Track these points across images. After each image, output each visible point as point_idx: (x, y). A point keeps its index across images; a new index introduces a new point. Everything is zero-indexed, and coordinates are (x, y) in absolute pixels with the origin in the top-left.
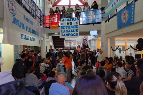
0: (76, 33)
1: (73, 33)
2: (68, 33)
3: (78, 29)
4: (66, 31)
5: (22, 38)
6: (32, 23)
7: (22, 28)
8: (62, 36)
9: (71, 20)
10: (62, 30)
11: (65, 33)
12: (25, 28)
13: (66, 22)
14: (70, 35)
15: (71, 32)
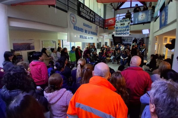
0: (127, 32)
1: (125, 32)
2: (121, 32)
3: (129, 28)
4: (119, 31)
5: (81, 38)
6: (91, 27)
7: (81, 31)
8: (116, 34)
9: (124, 22)
10: (116, 30)
11: (119, 32)
12: (84, 31)
13: (120, 23)
14: (122, 34)
15: (124, 31)
